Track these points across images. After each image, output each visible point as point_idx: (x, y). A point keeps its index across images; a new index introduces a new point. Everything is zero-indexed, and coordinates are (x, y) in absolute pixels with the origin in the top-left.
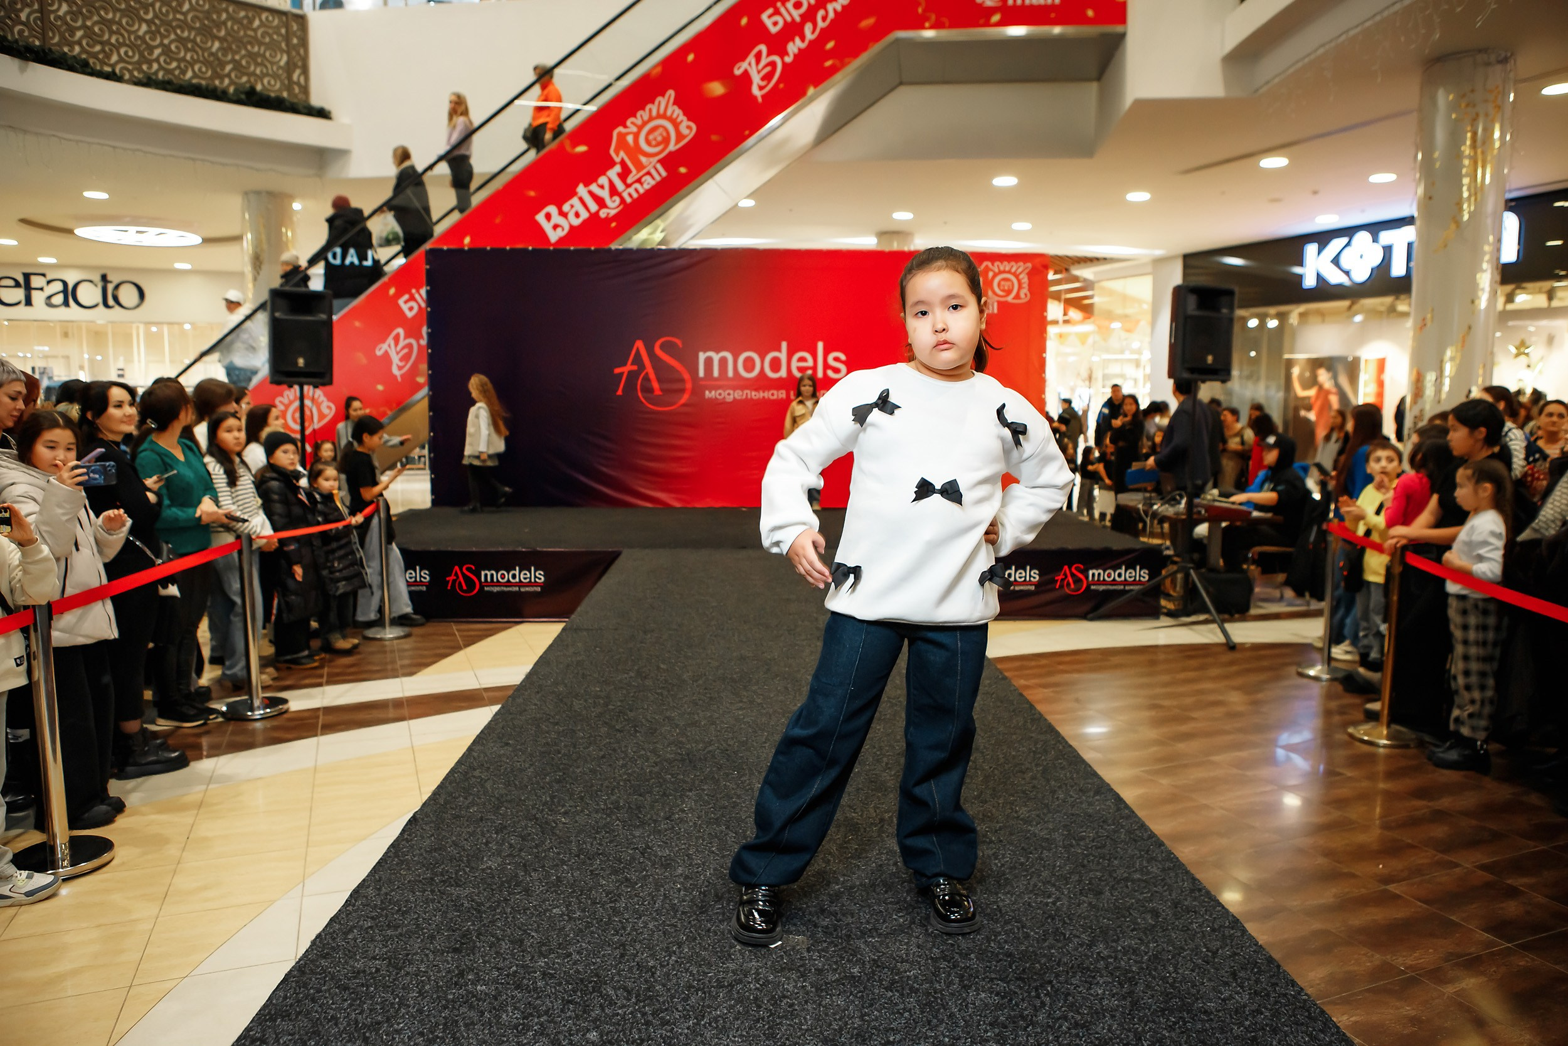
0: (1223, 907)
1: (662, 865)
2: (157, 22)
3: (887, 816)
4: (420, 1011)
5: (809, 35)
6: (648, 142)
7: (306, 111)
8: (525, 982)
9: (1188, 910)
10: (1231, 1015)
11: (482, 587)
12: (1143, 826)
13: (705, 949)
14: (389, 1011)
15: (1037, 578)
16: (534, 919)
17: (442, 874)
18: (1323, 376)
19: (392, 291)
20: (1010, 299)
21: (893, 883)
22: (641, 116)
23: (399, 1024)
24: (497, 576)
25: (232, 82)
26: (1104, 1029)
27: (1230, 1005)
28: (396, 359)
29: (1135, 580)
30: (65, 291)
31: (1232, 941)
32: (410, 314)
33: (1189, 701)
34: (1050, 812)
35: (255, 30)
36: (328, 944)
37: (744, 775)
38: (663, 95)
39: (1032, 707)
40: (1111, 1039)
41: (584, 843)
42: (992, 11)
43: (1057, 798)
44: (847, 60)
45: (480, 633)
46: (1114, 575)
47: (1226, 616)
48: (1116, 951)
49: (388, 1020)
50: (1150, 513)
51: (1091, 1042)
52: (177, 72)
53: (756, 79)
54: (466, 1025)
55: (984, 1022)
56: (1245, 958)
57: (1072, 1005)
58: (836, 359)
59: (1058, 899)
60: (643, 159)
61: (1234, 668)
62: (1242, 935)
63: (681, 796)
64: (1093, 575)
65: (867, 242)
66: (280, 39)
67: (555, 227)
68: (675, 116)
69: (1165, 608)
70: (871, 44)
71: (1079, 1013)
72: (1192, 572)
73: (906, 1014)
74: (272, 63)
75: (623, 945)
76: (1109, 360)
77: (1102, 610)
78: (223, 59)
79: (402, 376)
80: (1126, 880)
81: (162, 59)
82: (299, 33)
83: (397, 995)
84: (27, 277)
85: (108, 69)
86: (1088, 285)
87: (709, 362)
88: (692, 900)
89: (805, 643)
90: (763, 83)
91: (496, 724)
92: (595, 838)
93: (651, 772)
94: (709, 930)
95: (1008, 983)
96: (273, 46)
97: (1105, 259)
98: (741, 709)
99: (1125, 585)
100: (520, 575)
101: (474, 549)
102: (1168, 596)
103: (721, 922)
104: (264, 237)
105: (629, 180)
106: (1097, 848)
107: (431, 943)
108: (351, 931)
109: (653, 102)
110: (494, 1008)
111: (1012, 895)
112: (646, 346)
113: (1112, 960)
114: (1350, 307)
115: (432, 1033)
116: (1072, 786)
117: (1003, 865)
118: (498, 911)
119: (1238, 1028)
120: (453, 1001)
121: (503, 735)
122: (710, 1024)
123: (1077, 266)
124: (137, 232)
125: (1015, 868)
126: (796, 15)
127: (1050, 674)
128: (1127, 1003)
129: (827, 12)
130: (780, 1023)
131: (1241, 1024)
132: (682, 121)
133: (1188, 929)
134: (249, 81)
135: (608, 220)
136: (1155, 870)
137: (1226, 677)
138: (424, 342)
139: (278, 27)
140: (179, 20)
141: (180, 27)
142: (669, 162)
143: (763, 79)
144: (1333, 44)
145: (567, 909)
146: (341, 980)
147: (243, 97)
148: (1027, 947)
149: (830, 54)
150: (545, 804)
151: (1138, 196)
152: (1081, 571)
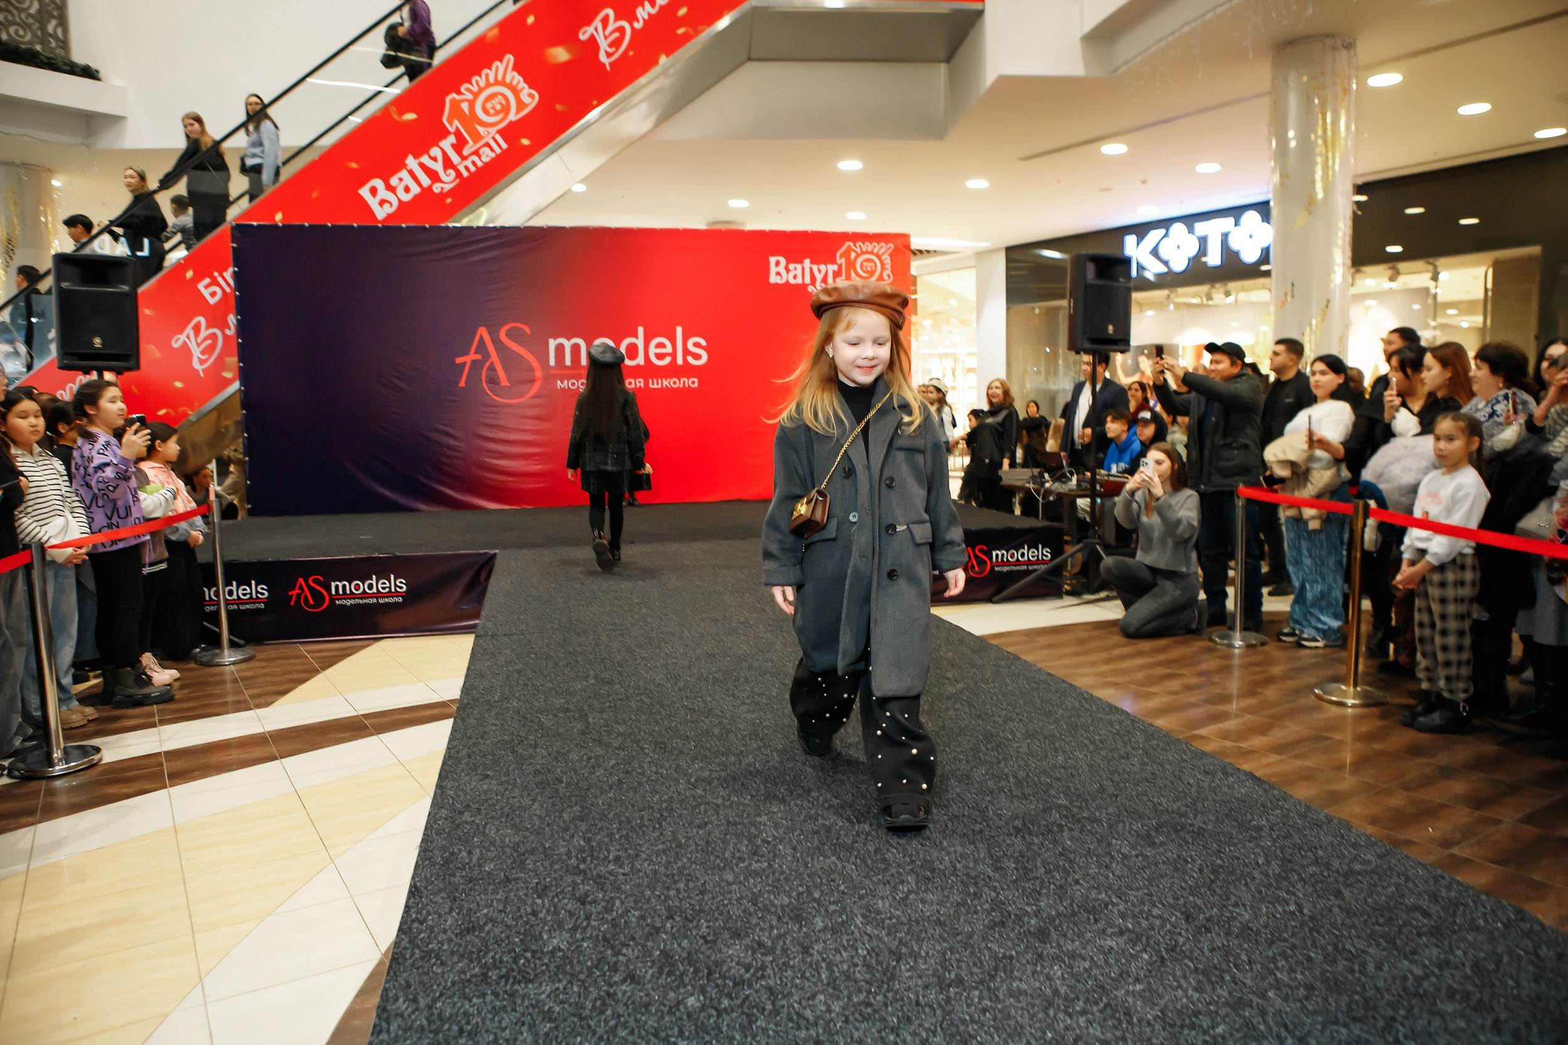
1: (791, 918)
5: (660, 1)
6: (486, 111)
7: (68, 69)
9: (1456, 904)
11: (332, 600)
16: (667, 1018)
19: (190, 274)
20: (872, 281)
21: (1094, 907)
22: (477, 82)
24: (351, 587)
28: (196, 352)
29: (1038, 559)
32: (212, 301)
37: (810, 790)
38: (501, 61)
41: (667, 898)
44: (700, 28)
46: (1017, 555)
48: (1425, 966)
50: (1040, 492)
53: (603, 45)
58: (697, 345)
59: (1300, 908)
60: (480, 129)
63: (753, 824)
64: (997, 556)
67: (382, 202)
68: (514, 83)
69: (1068, 587)
70: (725, 13)
74: (21, 12)
77: (1008, 592)
79: (203, 370)
80: (1351, 873)
87: (560, 349)
88: (868, 966)
89: (769, 635)
90: (610, 50)
91: (458, 752)
92: (678, 890)
95: (1346, 1025)
98: (748, 712)
99: (1029, 565)
100: (377, 585)
101: (321, 558)
103: (926, 987)
105: (465, 152)
106: (1285, 838)
109: (490, 69)
112: (490, 333)
114: (1168, 297)
117: (1201, 871)
118: (609, 1012)
132: (523, 88)
135: (443, 195)
136: (1369, 857)
138: (231, 332)
142: (510, 132)
143: (610, 46)
144: (1200, 21)
148: (1323, 973)
149: (682, 22)
150: (581, 850)
151: (977, 184)
152: (984, 553)
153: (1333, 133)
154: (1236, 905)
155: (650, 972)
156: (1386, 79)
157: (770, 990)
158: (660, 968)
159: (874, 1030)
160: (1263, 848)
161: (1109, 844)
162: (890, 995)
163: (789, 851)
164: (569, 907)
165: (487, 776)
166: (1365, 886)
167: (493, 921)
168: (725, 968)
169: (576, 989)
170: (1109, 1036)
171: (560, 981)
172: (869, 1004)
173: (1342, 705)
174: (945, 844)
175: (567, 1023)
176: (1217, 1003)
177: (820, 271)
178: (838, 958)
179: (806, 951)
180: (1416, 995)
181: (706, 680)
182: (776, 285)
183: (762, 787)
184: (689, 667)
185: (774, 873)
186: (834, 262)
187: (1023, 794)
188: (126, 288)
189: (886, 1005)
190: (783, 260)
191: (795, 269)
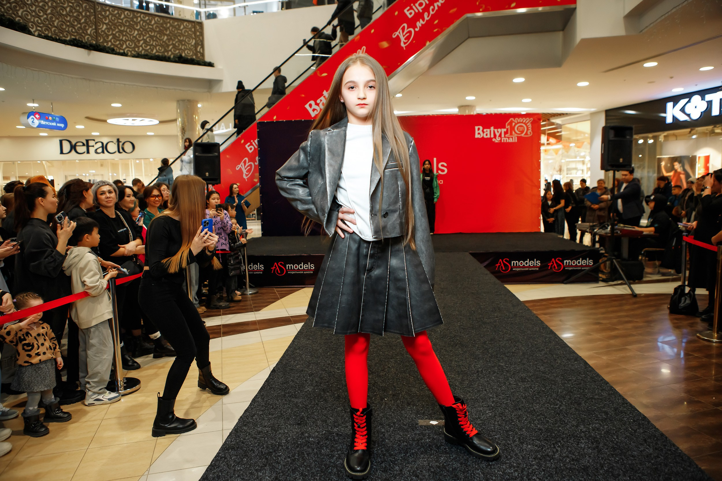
0: (638, 411)
1: (383, 390)
2: (141, 29)
3: (480, 370)
4: (287, 448)
5: (426, 18)
7: (203, 64)
8: (330, 437)
9: (622, 412)
10: (645, 458)
11: (287, 272)
12: (598, 375)
13: (405, 425)
14: (274, 448)
15: (540, 264)
16: (330, 412)
17: (289, 393)
18: (677, 166)
19: (242, 141)
20: (523, 135)
21: (485, 398)
23: (279, 453)
24: (293, 267)
25: (172, 53)
26: (586, 462)
27: (644, 453)
28: (245, 171)
29: (586, 265)
30: (102, 147)
31: (643, 426)
32: (250, 151)
33: (615, 321)
35: (181, 30)
36: (245, 420)
38: (361, 49)
39: (542, 322)
40: (589, 466)
43: (557, 363)
44: (444, 28)
45: (287, 292)
46: (576, 263)
47: (631, 281)
48: (589, 429)
49: (275, 451)
50: (593, 233)
51: (580, 467)
52: (149, 51)
53: (403, 39)
54: (308, 454)
55: (531, 458)
56: (650, 434)
57: (570, 452)
58: (442, 166)
59: (560, 406)
61: (636, 306)
62: (648, 424)
64: (566, 262)
65: (454, 111)
66: (192, 33)
67: (314, 110)
69: (601, 277)
70: (455, 21)
71: (574, 455)
72: (614, 260)
74: (189, 44)
76: (570, 162)
77: (571, 279)
78: (169, 43)
79: (247, 179)
80: (592, 398)
81: (143, 46)
82: (199, 30)
83: (277, 442)
84: (87, 141)
85: (122, 51)
86: (559, 126)
88: (398, 406)
90: (405, 41)
93: (373, 351)
94: (406, 417)
95: (541, 441)
96: (189, 37)
97: (567, 114)
99: (581, 267)
100: (303, 266)
101: (283, 255)
102: (602, 272)
104: (186, 120)
106: (577, 384)
107: (288, 421)
108: (254, 415)
109: (356, 53)
110: (318, 448)
114: (690, 132)
115: (294, 457)
116: (564, 358)
119: (649, 463)
120: (300, 444)
121: (307, 335)
122: (411, 456)
123: (553, 118)
124: (133, 120)
125: (540, 392)
126: (420, 9)
127: (548, 308)
128: (596, 451)
129: (434, 7)
130: (441, 456)
131: (649, 462)
133: (622, 420)
134: (179, 52)
136: (605, 394)
137: (633, 310)
138: (257, 163)
139: (191, 28)
140: (150, 28)
141: (150, 31)
143: (405, 39)
145: (344, 408)
146: (253, 435)
147: (177, 59)
148: (548, 427)
149: (436, 26)
150: (329, 364)
151: (583, 84)
152: (560, 261)
161: (508, 380)
177: (498, 132)
182: (478, 138)
186: (504, 127)
187: (490, 360)
188: (216, 154)
190: (481, 128)
191: (487, 131)
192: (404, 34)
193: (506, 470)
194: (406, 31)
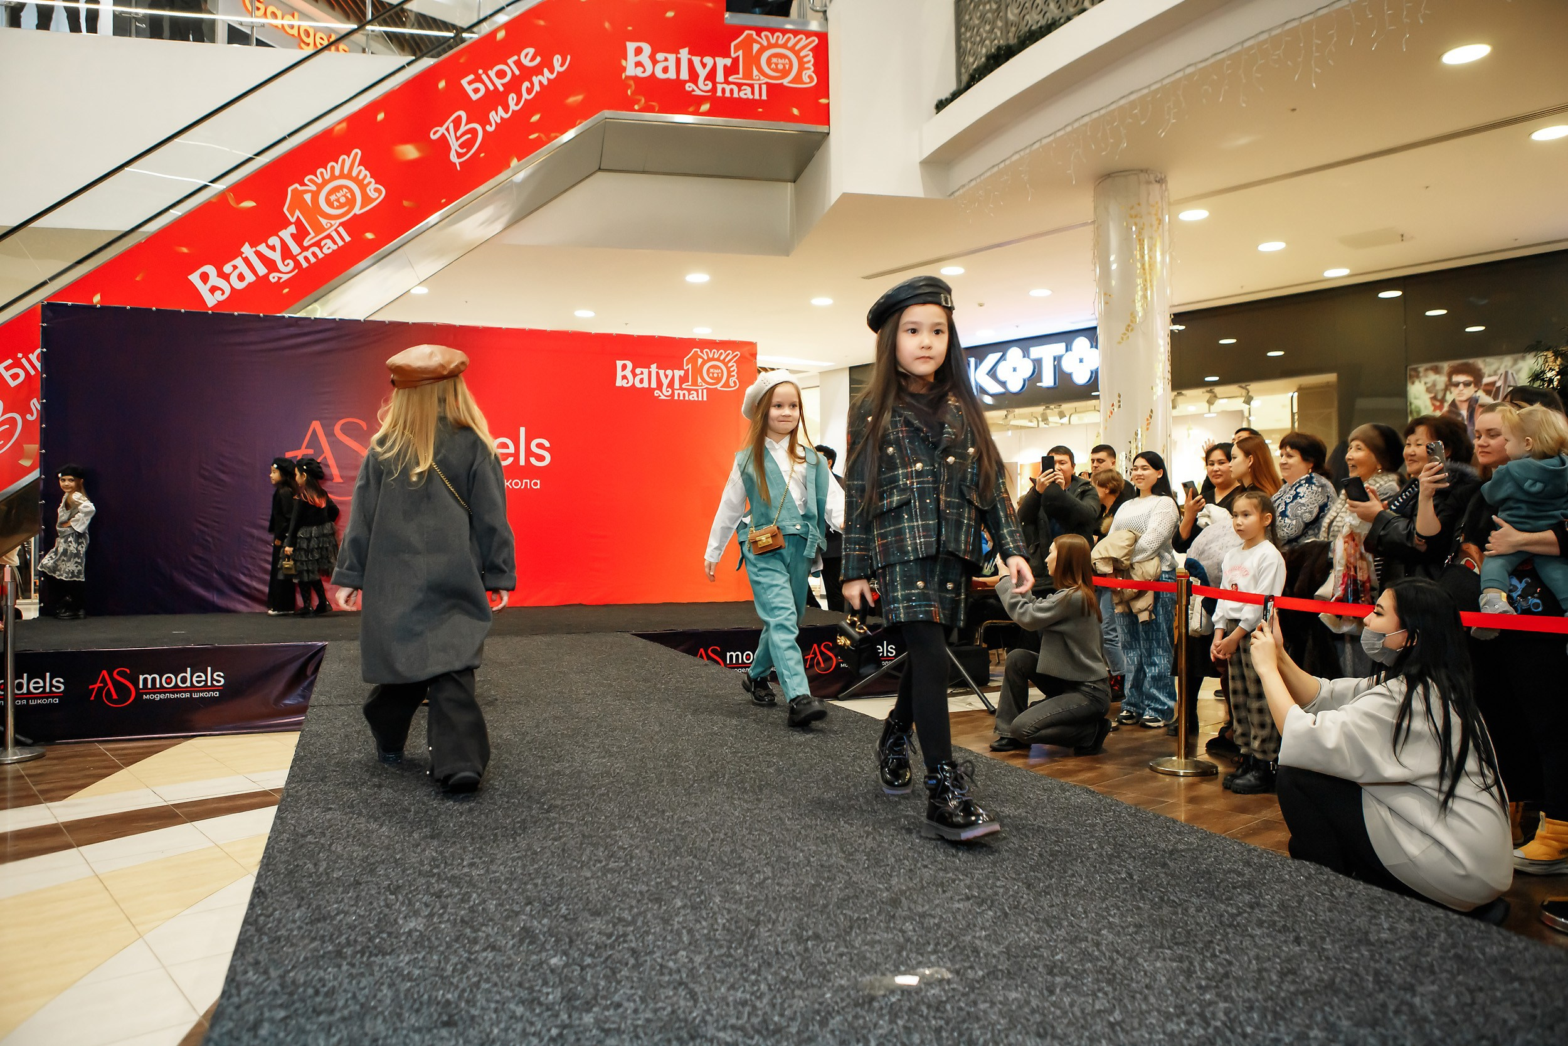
1: (650, 900)
5: (513, 107)
6: (329, 203)
10: (1413, 942)
11: (139, 694)
16: (530, 974)
17: (349, 943)
20: (718, 386)
22: (322, 173)
24: (161, 681)
26: (1314, 972)
27: (1401, 933)
32: (13, 384)
34: (1034, 809)
37: (663, 812)
38: (348, 155)
40: (1333, 981)
41: (525, 890)
42: (701, 100)
44: (553, 135)
45: (140, 751)
48: (1239, 908)
51: (1316, 985)
53: (455, 145)
57: (1257, 957)
58: (540, 446)
60: (324, 221)
63: (609, 836)
67: (213, 290)
68: (361, 177)
70: (577, 122)
73: (1100, 995)
75: (681, 983)
88: (728, 930)
90: (461, 151)
92: (536, 885)
95: (1170, 948)
98: (598, 757)
100: (191, 678)
105: (306, 243)
107: (402, 1022)
109: (336, 162)
111: (1081, 876)
112: (324, 427)
113: (1246, 915)
117: (1041, 855)
118: (471, 972)
126: (499, 83)
129: (532, 85)
132: (370, 183)
133: (1284, 881)
135: (279, 285)
136: (1191, 839)
138: (33, 417)
142: (354, 226)
143: (461, 146)
144: (1027, 151)
148: (1149, 917)
149: (535, 127)
150: (434, 859)
151: (822, 301)
153: (1150, 257)
154: (1073, 875)
155: (511, 943)
156: (1194, 215)
157: (634, 952)
158: (521, 942)
159: (736, 973)
160: (1097, 838)
162: (751, 949)
163: (647, 854)
164: (424, 900)
165: (330, 809)
166: (1188, 859)
167: (343, 912)
168: (586, 937)
169: (435, 957)
170: (957, 966)
171: (419, 952)
172: (730, 955)
173: (1175, 774)
174: (799, 844)
175: (428, 982)
176: (1055, 941)
177: (666, 376)
178: (698, 926)
179: (666, 921)
180: (1231, 925)
181: (555, 735)
182: (623, 388)
183: (616, 810)
184: (537, 726)
185: (632, 869)
186: (681, 368)
189: (747, 956)
190: (629, 365)
191: (642, 373)
192: (458, 134)
193: (1163, 1026)
194: (463, 129)
